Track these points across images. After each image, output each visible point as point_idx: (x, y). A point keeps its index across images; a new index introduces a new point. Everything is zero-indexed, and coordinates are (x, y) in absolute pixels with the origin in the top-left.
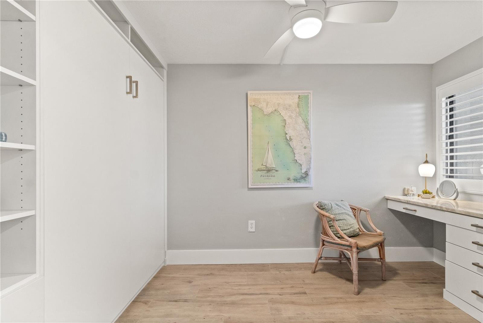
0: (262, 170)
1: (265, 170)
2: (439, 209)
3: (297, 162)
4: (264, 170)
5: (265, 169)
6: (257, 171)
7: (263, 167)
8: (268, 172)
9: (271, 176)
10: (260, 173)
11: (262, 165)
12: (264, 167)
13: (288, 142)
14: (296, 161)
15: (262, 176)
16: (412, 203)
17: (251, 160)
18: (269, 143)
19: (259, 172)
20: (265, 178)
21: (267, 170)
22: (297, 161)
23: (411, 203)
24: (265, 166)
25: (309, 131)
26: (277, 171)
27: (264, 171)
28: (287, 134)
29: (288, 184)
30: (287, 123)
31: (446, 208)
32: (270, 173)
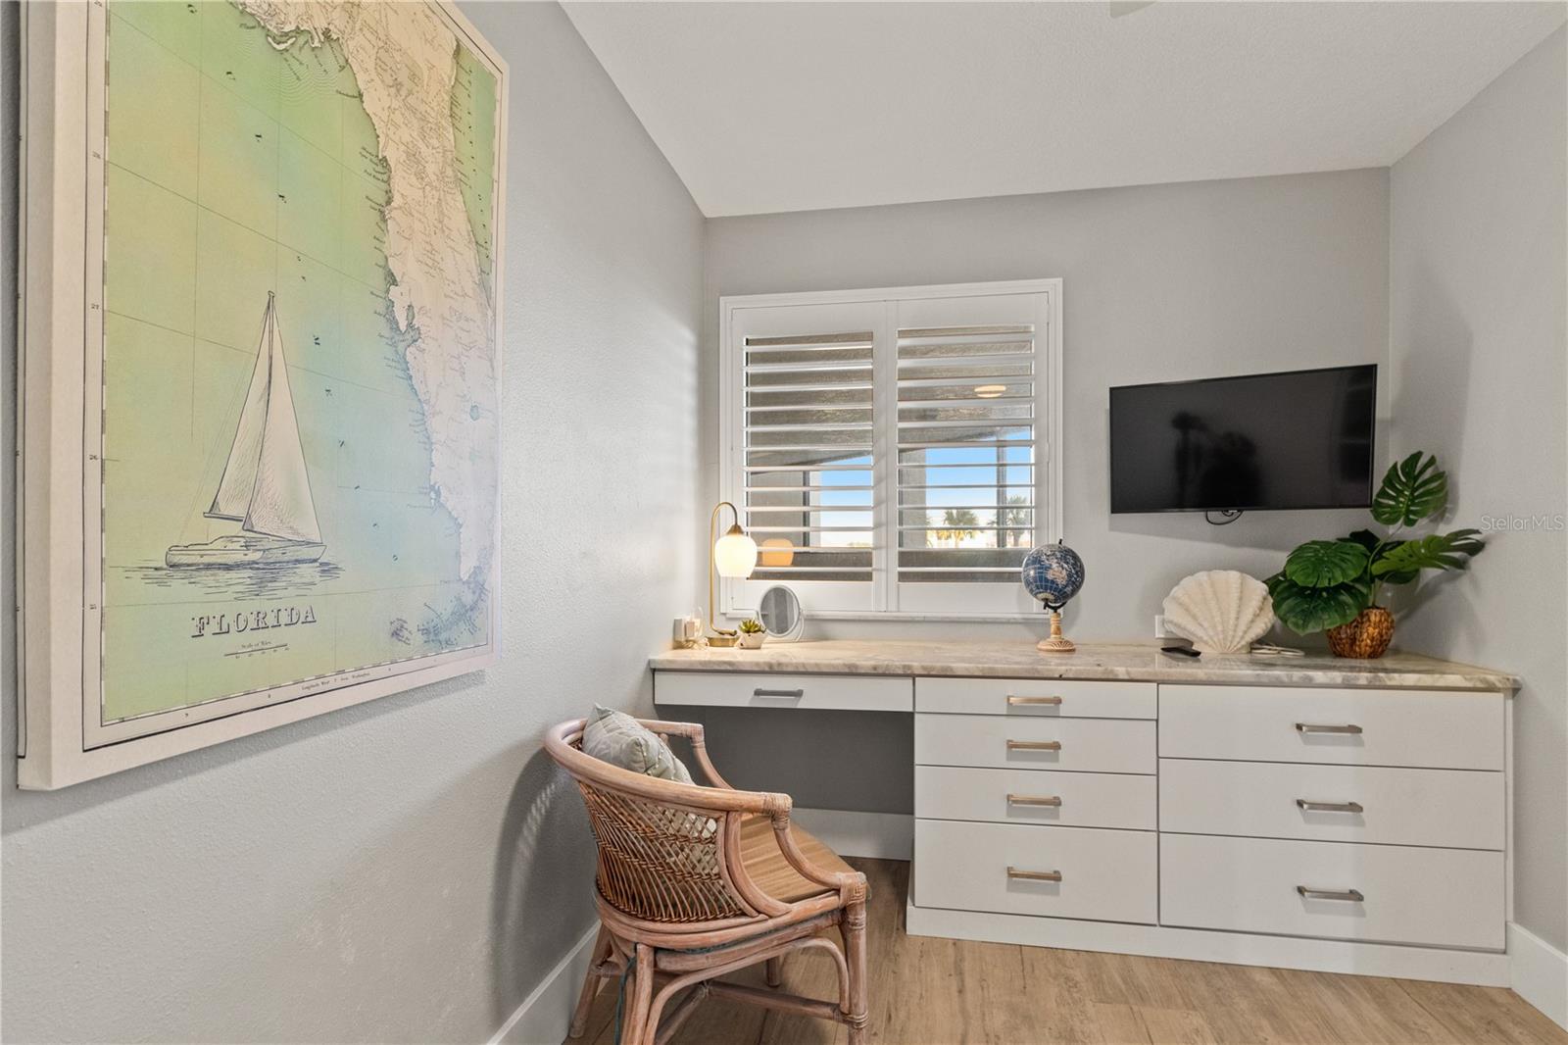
0: (209, 566)
1: (238, 566)
2: (900, 672)
3: (442, 506)
4: (228, 567)
5: (239, 557)
6: (160, 583)
7: (219, 539)
8: (261, 583)
9: (284, 618)
10: (190, 596)
11: (213, 512)
12: (230, 538)
13: (401, 346)
14: (438, 493)
15: (214, 627)
16: (790, 669)
17: (93, 448)
18: (278, 303)
19: (178, 586)
20: (234, 641)
21: (250, 565)
22: (442, 499)
23: (785, 669)
24: (235, 528)
25: (490, 313)
26: (328, 570)
27: (233, 574)
28: (394, 283)
29: (396, 668)
30: (397, 201)
31: (924, 668)
32: (284, 596)
